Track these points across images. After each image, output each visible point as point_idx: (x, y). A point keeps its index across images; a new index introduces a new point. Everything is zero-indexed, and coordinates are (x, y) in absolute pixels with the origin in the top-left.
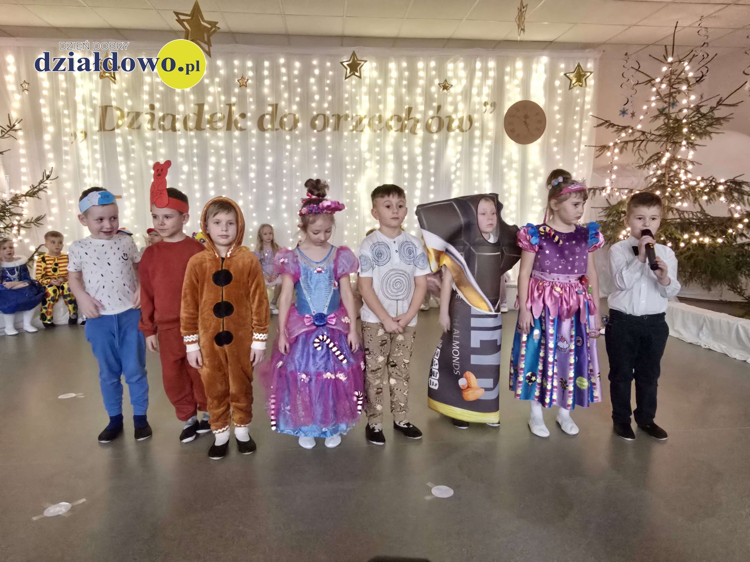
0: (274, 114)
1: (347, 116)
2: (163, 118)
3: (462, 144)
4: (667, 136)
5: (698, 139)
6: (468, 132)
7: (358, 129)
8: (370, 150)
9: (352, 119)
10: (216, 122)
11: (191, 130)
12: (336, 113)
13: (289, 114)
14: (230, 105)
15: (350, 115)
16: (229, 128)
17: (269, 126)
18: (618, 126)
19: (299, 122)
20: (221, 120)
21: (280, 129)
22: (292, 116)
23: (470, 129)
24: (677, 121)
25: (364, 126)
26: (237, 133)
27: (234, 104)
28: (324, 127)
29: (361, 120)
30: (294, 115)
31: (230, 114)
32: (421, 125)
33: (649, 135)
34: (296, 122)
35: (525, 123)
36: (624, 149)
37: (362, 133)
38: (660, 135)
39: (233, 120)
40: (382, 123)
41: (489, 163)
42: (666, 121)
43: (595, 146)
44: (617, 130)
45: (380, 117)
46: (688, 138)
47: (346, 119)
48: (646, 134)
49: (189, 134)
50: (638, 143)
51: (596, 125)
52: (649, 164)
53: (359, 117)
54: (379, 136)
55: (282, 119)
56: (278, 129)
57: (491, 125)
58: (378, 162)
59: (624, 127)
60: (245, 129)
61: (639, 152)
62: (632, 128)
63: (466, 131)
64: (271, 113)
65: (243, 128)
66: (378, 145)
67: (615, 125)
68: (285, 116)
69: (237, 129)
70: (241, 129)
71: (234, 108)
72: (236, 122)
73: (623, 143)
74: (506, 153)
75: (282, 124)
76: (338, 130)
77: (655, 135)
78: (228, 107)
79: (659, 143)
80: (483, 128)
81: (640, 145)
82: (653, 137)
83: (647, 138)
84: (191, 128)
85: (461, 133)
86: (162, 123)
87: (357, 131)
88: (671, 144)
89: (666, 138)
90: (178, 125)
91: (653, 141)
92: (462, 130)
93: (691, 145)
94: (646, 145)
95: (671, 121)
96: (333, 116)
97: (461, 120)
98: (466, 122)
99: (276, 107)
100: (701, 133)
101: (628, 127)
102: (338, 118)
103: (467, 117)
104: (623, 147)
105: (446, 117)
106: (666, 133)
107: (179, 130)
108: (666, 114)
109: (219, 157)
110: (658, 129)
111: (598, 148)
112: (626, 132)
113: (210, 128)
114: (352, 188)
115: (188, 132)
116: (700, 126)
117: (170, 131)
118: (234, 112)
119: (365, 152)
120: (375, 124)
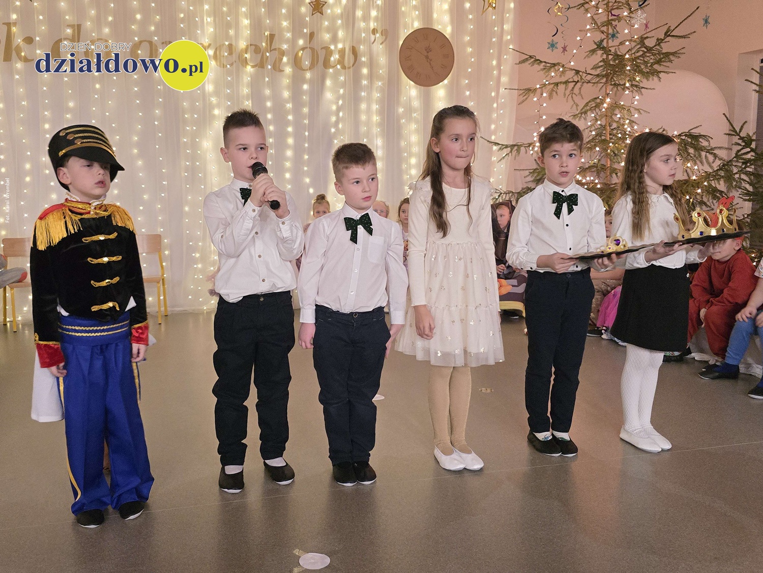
3: (343, 85)
4: (607, 76)
5: (645, 81)
6: (351, 69)
8: (217, 93)
12: (168, 39)
13: (98, 39)
18: (545, 62)
23: (353, 65)
24: (619, 57)
26: (19, 65)
30: (106, 41)
32: (288, 60)
33: (585, 75)
35: (427, 57)
36: (554, 93)
38: (598, 76)
40: (234, 54)
41: (380, 112)
42: (605, 56)
43: (518, 89)
44: (544, 69)
45: (230, 46)
46: (632, 80)
48: (581, 73)
50: (571, 85)
51: (518, 62)
52: (585, 113)
54: (229, 73)
57: (382, 60)
59: (554, 64)
61: (572, 97)
62: (563, 66)
63: (349, 68)
64: (70, 38)
65: (29, 58)
66: (229, 85)
67: (541, 62)
68: (92, 42)
69: (20, 60)
72: (18, 49)
73: (553, 85)
74: (403, 99)
77: (591, 74)
79: (596, 84)
80: (372, 64)
81: (573, 88)
82: (589, 77)
83: (581, 78)
85: (343, 71)
88: (612, 87)
89: (605, 79)
91: (589, 82)
92: (344, 67)
93: (636, 87)
94: (580, 88)
95: (610, 57)
96: (163, 43)
97: (342, 52)
98: (349, 55)
99: (78, 28)
100: (647, 72)
101: (558, 64)
103: (350, 49)
104: (553, 90)
105: (322, 49)
106: (605, 72)
108: (603, 48)
110: (595, 67)
111: (521, 92)
112: (556, 71)
114: (195, 146)
116: (646, 63)
119: (210, 95)
120: (223, 56)
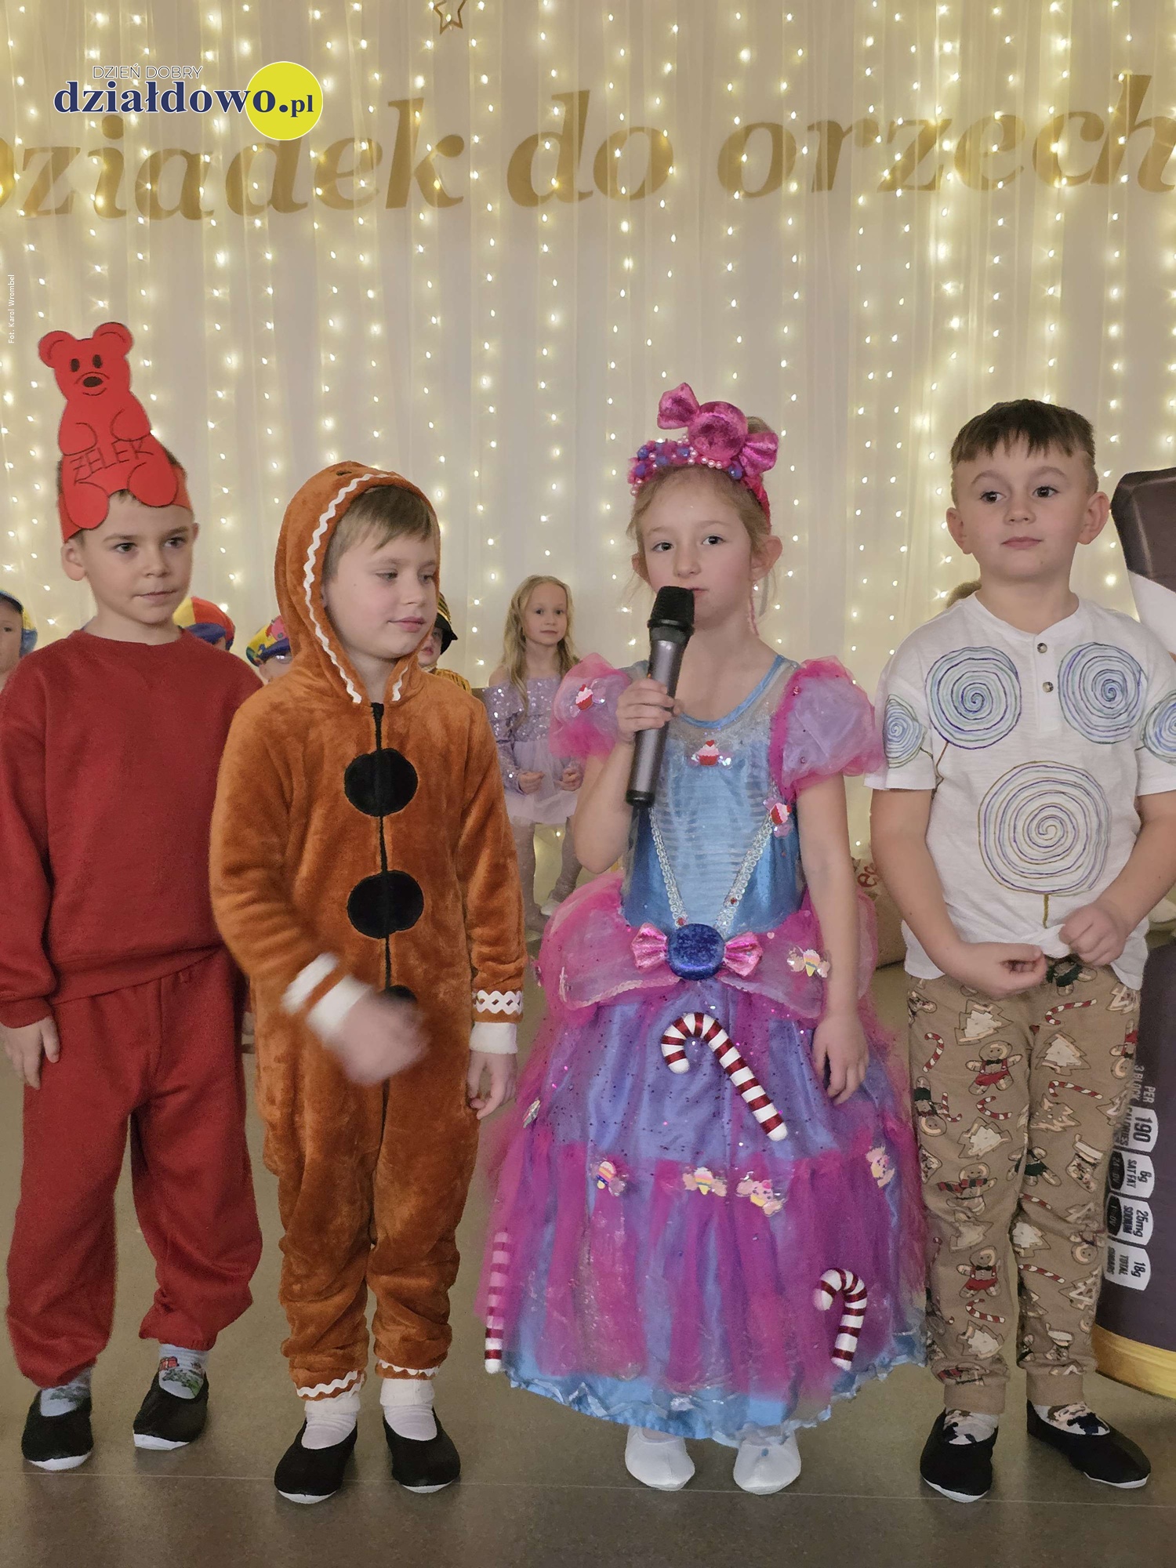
0: (571, 135)
1: (869, 128)
2: (153, 169)
7: (915, 179)
8: (960, 267)
9: (890, 138)
10: (351, 173)
11: (255, 210)
12: (825, 116)
13: (633, 130)
14: (403, 107)
15: (882, 124)
16: (397, 197)
17: (555, 183)
19: (669, 163)
20: (367, 164)
21: (597, 192)
22: (645, 141)
25: (941, 168)
26: (426, 217)
27: (419, 103)
28: (775, 178)
29: (927, 140)
30: (655, 134)
31: (404, 138)
34: (659, 161)
37: (933, 194)
39: (415, 162)
40: (1018, 148)
45: (1009, 122)
47: (866, 139)
49: (246, 227)
53: (918, 129)
54: (1002, 205)
55: (603, 153)
56: (591, 193)
58: (999, 315)
60: (460, 199)
64: (560, 131)
65: (452, 194)
66: (1001, 242)
68: (617, 140)
69: (431, 203)
70: (445, 201)
71: (417, 117)
72: (426, 173)
75: (603, 171)
76: (830, 187)
78: (394, 114)
84: (254, 201)
86: (149, 186)
87: (911, 188)
90: (208, 193)
96: (811, 128)
99: (580, 102)
102: (834, 134)
107: (211, 213)
109: (359, 311)
113: (322, 199)
114: (888, 427)
115: (246, 219)
117: (179, 214)
118: (416, 130)
119: (942, 275)
120: (986, 154)
